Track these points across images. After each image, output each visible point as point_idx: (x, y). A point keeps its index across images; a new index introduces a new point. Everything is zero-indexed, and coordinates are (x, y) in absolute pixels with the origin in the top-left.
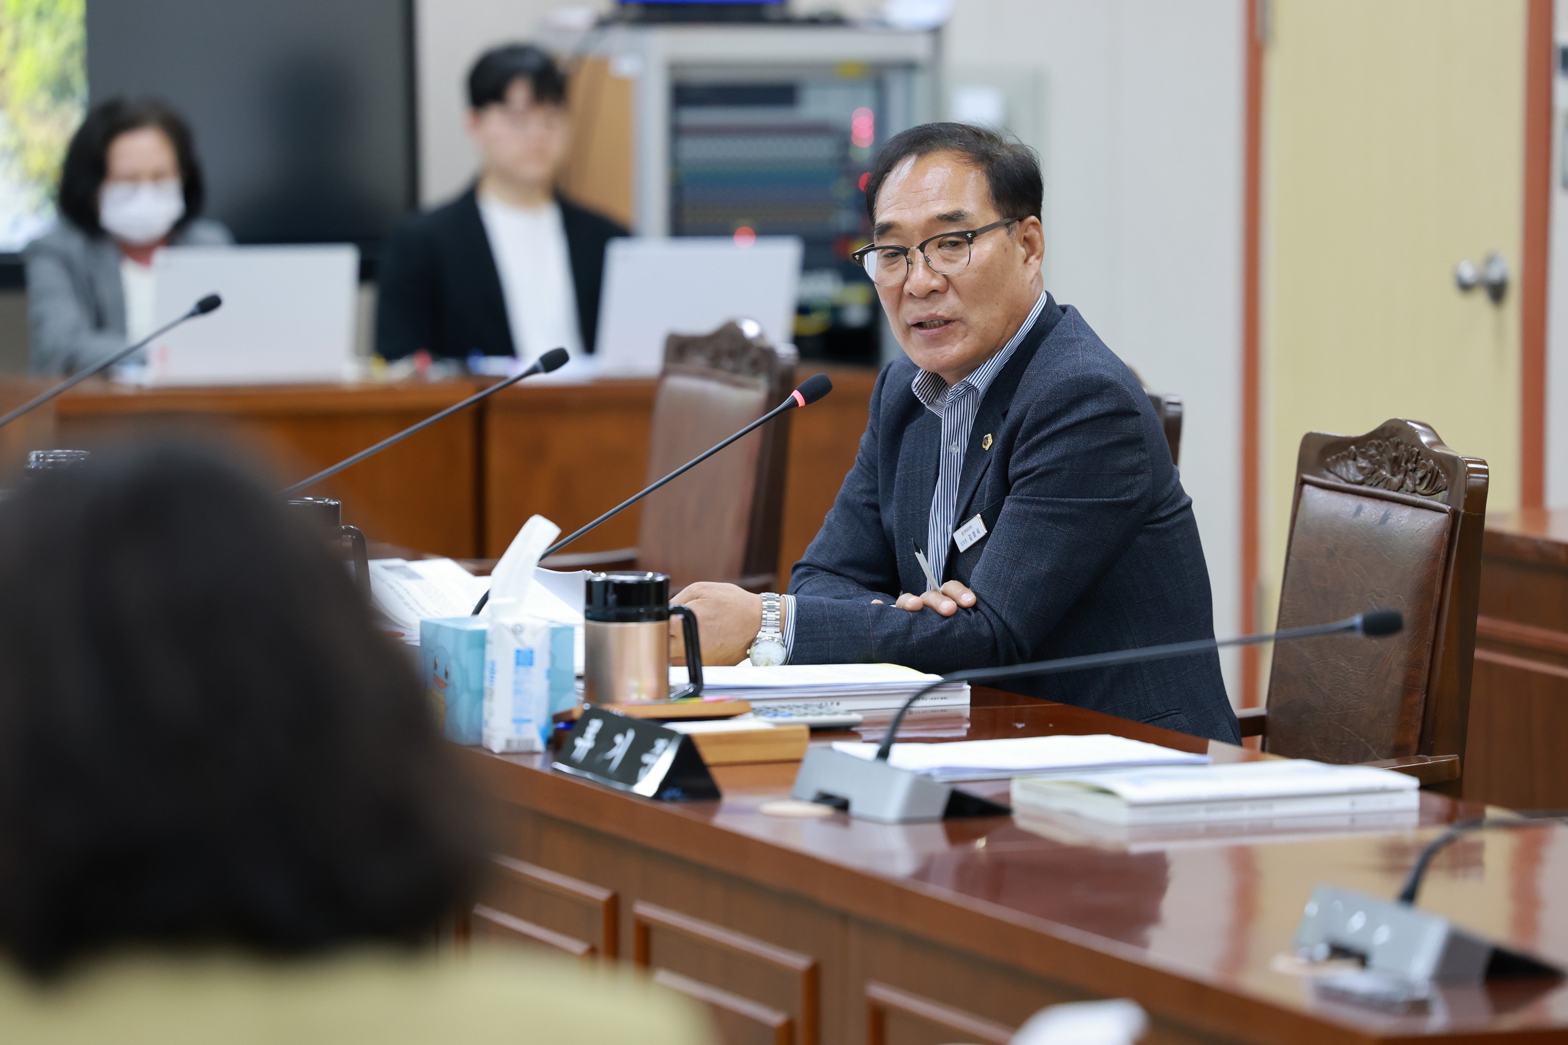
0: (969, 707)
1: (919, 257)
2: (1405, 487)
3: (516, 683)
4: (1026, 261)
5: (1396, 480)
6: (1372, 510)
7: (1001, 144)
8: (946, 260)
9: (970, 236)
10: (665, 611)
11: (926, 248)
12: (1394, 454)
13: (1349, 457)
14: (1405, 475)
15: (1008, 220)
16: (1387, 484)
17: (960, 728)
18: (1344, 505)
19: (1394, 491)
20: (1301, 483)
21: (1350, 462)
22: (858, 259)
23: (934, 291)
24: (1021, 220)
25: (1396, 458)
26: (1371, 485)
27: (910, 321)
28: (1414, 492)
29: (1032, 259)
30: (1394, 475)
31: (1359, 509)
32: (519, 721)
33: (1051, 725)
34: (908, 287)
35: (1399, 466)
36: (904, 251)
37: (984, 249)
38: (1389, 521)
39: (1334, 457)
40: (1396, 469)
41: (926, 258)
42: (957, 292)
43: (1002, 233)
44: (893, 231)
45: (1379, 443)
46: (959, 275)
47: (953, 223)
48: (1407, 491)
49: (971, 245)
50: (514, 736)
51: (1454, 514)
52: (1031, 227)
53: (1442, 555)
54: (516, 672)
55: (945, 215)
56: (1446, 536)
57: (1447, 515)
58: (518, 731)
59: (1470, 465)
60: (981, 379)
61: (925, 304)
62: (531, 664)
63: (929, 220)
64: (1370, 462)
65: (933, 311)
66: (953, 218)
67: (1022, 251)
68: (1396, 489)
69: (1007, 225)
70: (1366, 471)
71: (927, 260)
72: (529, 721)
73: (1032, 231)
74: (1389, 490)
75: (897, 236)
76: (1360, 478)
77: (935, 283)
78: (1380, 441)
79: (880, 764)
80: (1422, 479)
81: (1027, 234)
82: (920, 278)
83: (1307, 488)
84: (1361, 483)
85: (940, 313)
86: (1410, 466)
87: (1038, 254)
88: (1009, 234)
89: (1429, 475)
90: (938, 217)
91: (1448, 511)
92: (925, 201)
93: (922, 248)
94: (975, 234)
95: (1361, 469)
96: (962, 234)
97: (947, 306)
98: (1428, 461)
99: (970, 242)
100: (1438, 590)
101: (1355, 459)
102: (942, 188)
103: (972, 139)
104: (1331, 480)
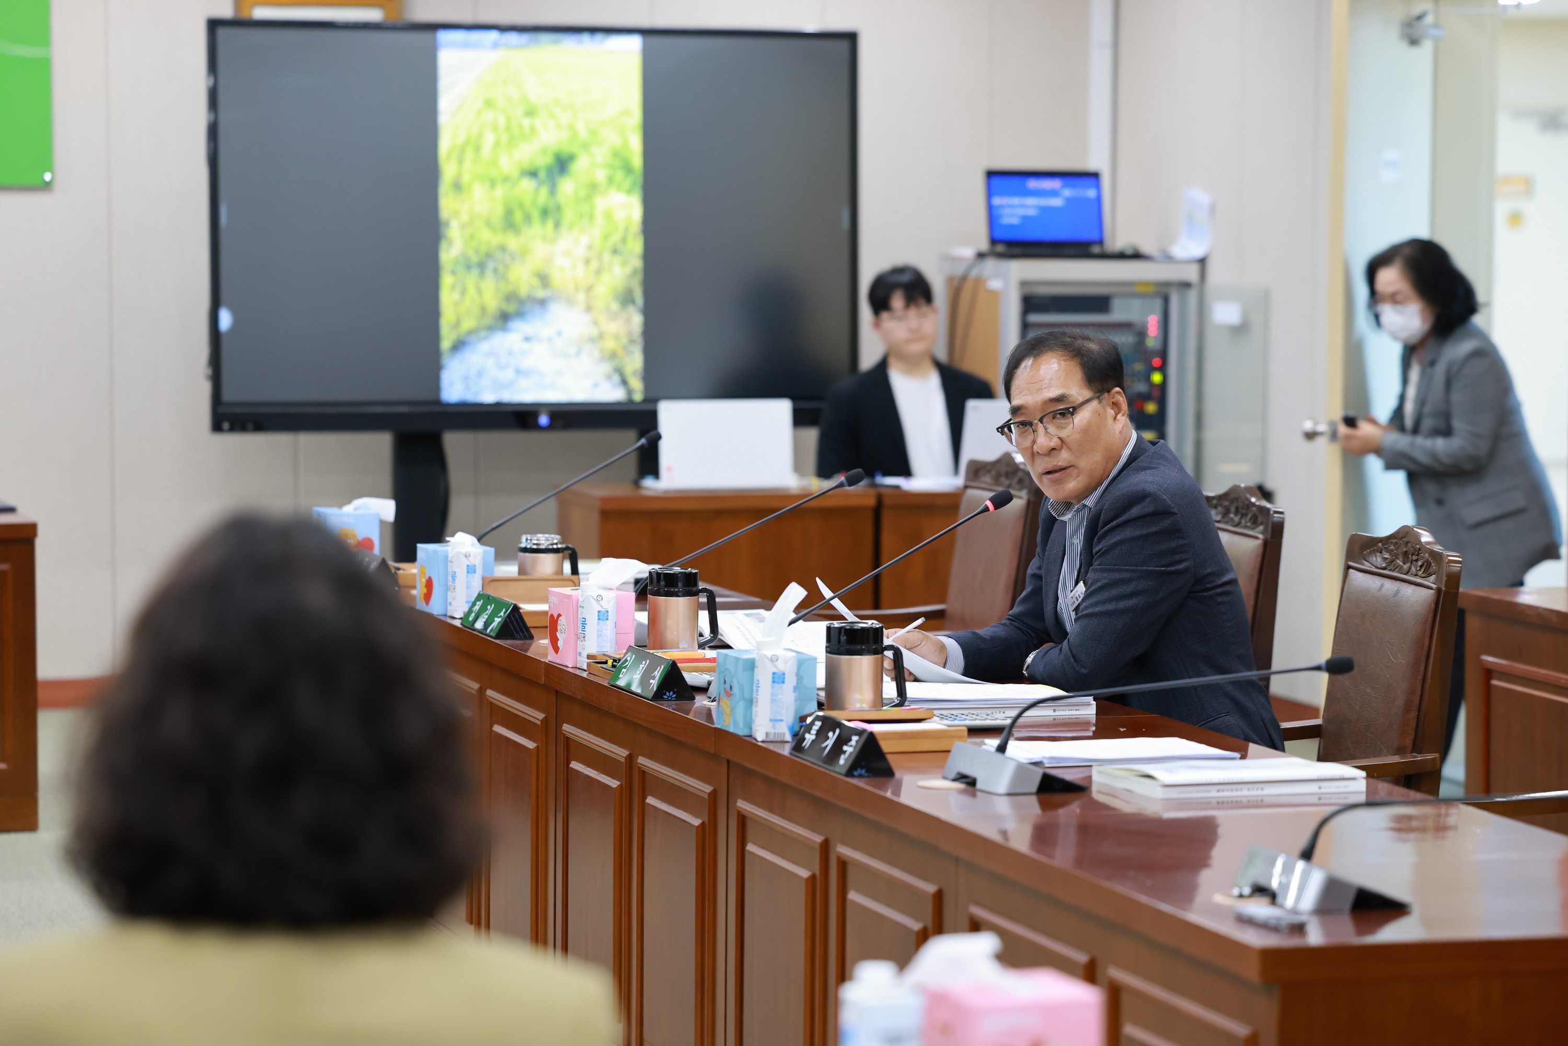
0: (1095, 716)
1: (1040, 426)
2: (1411, 571)
3: (772, 695)
4: (1114, 418)
5: (1406, 567)
6: (1390, 586)
8: (1058, 427)
9: (1071, 410)
10: (880, 648)
12: (1405, 549)
13: (1377, 551)
14: (1411, 564)
15: (1099, 394)
16: (1400, 570)
18: (1373, 583)
19: (1404, 574)
20: (1348, 568)
21: (1378, 554)
23: (1054, 449)
24: (1109, 392)
25: (1406, 552)
26: (1391, 570)
27: (1041, 470)
28: (1416, 575)
29: (1119, 416)
30: (1404, 564)
31: (1382, 586)
32: (774, 721)
33: (1144, 730)
34: (1036, 448)
35: (1408, 558)
36: (1031, 423)
37: (1083, 418)
38: (1401, 595)
39: (1368, 551)
40: (1405, 560)
41: (1045, 426)
42: (1070, 449)
43: (1094, 403)
44: (1023, 410)
45: (1396, 542)
46: (1068, 436)
47: (1061, 403)
48: (1412, 574)
49: (1074, 416)
50: (771, 731)
51: (1439, 591)
52: (1117, 396)
53: (1430, 619)
54: (773, 687)
55: (1055, 398)
56: (1433, 606)
57: (1433, 591)
58: (774, 727)
61: (1048, 459)
62: (783, 682)
63: (1046, 402)
64: (1390, 554)
65: (1055, 463)
66: (1061, 399)
67: (1111, 412)
68: (1405, 573)
69: (1099, 397)
70: (1388, 561)
71: (1046, 429)
72: (782, 720)
73: (1118, 398)
74: (1401, 573)
75: (1025, 414)
76: (1384, 565)
77: (1054, 443)
78: (1396, 540)
79: (999, 755)
80: (1421, 567)
81: (1114, 401)
82: (1044, 441)
83: (1351, 571)
84: (1384, 569)
85: (1058, 464)
86: (1414, 557)
87: (1123, 413)
88: (1100, 403)
89: (1426, 564)
90: (1051, 399)
91: (1434, 588)
92: (1040, 389)
93: (1042, 420)
94: (1076, 408)
95: (1385, 559)
96: (1068, 409)
97: (1062, 459)
98: (1425, 554)
99: (1072, 414)
101: (1381, 552)
102: (1054, 382)
104: (1366, 566)
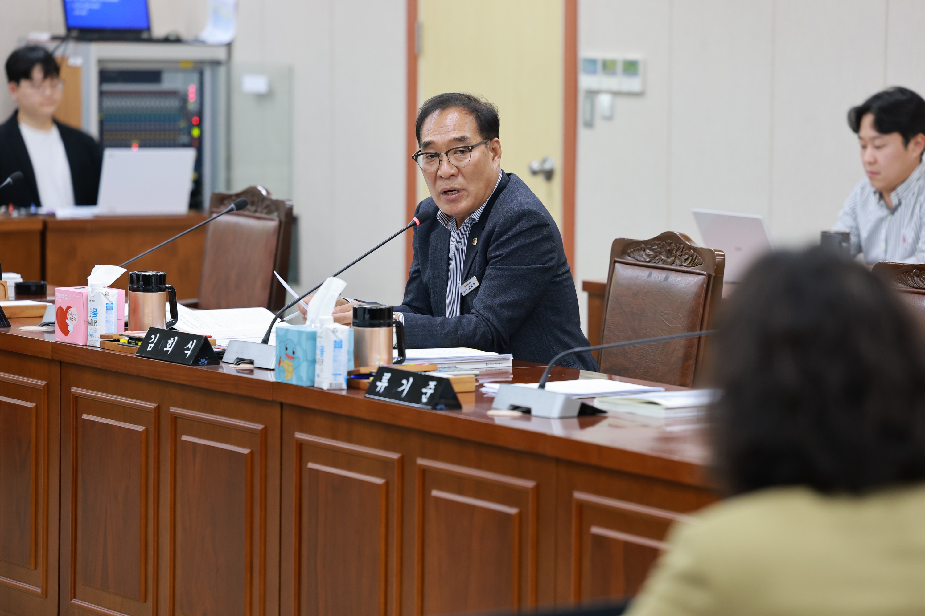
1: (445, 158)
2: (675, 263)
4: (493, 159)
5: (670, 260)
6: (658, 276)
7: (481, 103)
8: (457, 159)
9: (470, 148)
11: (449, 153)
12: (668, 248)
13: (641, 250)
14: (675, 258)
15: (486, 140)
16: (664, 262)
17: (508, 378)
18: (641, 274)
19: (669, 265)
20: (613, 263)
21: (642, 252)
22: (415, 158)
23: (453, 175)
24: (491, 140)
25: (669, 250)
26: (655, 263)
27: (440, 190)
28: (682, 265)
29: (496, 158)
30: (668, 258)
31: (651, 275)
34: (439, 173)
35: (671, 254)
36: (438, 155)
37: (476, 154)
38: (670, 279)
39: (632, 250)
40: (669, 255)
41: (448, 158)
42: (463, 176)
43: (483, 147)
44: (431, 146)
45: (659, 243)
46: (464, 167)
47: (461, 142)
48: (677, 265)
49: (471, 153)
51: (709, 276)
52: (495, 143)
55: (457, 138)
56: (705, 286)
57: (703, 276)
59: (716, 253)
60: (476, 216)
61: (448, 182)
63: (450, 140)
64: (654, 252)
65: (452, 185)
66: (461, 139)
67: (491, 154)
68: (670, 264)
69: (485, 143)
70: (651, 256)
71: (449, 160)
72: (340, 374)
73: (496, 145)
74: (666, 265)
75: (433, 148)
76: (648, 260)
77: (453, 171)
78: (659, 242)
80: (686, 260)
81: (493, 146)
82: (446, 168)
83: (617, 264)
84: (649, 262)
85: (456, 186)
86: (678, 253)
87: (498, 156)
88: (486, 147)
89: (691, 258)
90: (454, 139)
91: (706, 274)
92: (446, 132)
93: (447, 154)
94: (473, 147)
95: (648, 255)
96: (468, 147)
97: (459, 182)
98: (690, 251)
99: (470, 151)
100: (701, 311)
101: (644, 251)
102: (455, 126)
103: (467, 101)
